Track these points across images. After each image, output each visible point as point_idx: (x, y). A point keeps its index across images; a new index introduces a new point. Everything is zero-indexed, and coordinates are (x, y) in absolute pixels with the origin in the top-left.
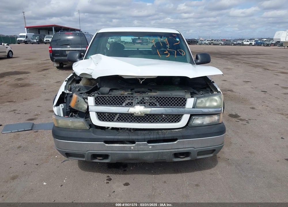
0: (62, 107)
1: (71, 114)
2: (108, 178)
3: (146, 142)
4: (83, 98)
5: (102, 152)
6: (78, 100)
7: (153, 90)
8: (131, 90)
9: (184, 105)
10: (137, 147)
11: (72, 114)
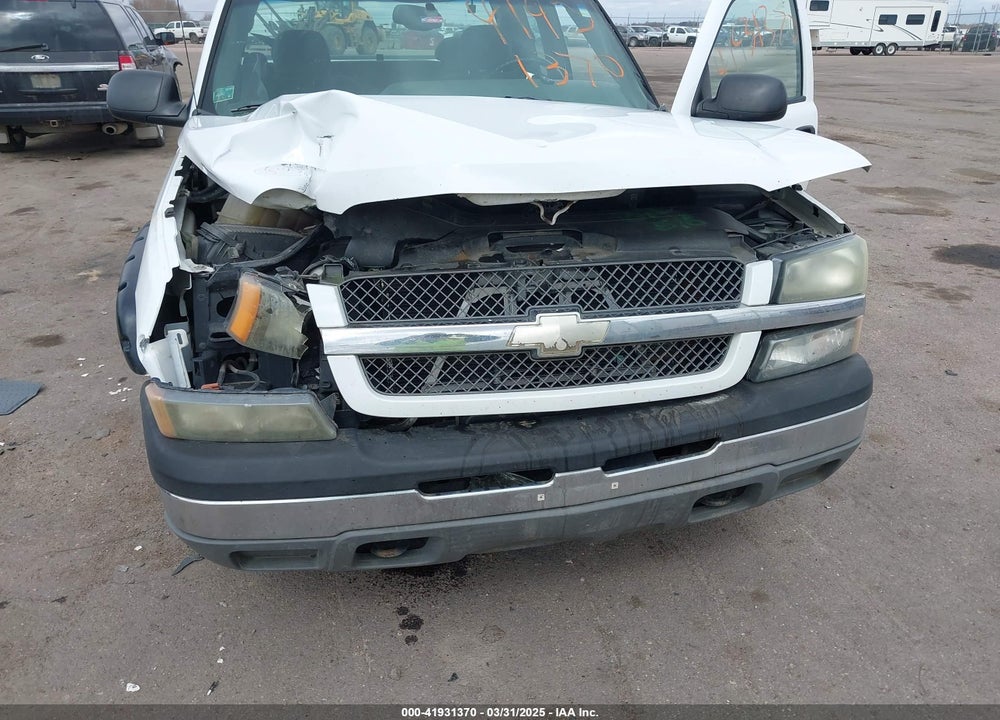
0: (181, 343)
1: (222, 370)
2: (405, 617)
3: (599, 469)
4: (286, 293)
5: (407, 529)
6: (267, 305)
7: (586, 237)
8: (494, 239)
9: (736, 293)
10: (560, 492)
11: (228, 371)
